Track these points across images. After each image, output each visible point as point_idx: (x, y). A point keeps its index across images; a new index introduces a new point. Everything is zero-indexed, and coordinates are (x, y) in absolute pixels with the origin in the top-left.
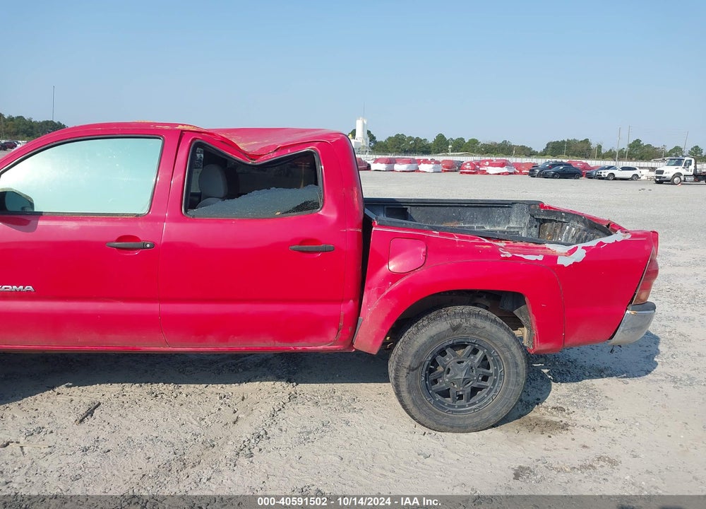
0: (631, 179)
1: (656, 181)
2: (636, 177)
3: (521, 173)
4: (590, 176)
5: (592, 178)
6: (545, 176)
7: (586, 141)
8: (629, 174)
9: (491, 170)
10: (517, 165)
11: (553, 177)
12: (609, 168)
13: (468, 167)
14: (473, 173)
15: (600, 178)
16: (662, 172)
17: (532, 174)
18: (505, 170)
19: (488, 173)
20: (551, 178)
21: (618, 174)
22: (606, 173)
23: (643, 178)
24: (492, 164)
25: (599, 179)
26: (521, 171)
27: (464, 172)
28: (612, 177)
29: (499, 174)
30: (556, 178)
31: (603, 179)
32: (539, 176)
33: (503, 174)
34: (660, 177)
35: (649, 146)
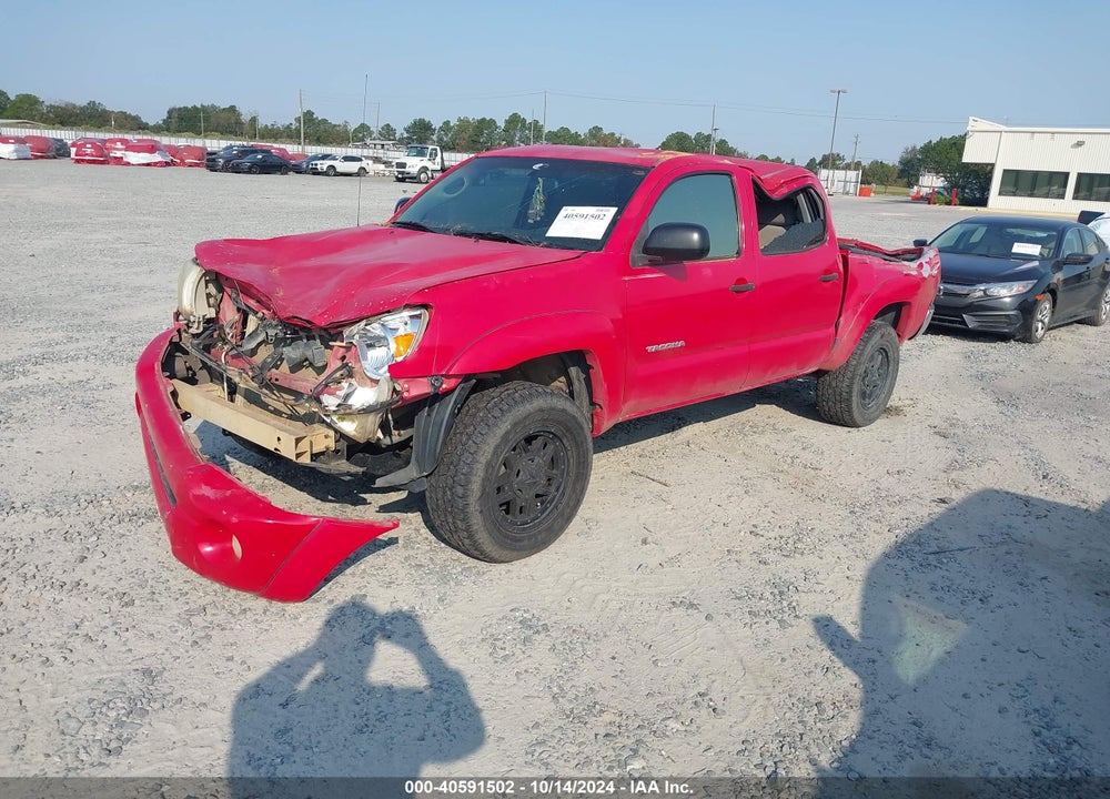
0: (358, 174)
1: (397, 177)
2: (362, 172)
3: (183, 163)
4: (298, 170)
5: (301, 173)
6: (237, 170)
7: (232, 109)
8: (353, 167)
9: (134, 158)
10: (173, 151)
11: (249, 171)
12: (325, 157)
13: (89, 151)
14: (102, 163)
15: (316, 172)
16: (403, 165)
17: (212, 166)
18: (156, 157)
19: (128, 164)
20: (245, 173)
21: (342, 167)
22: (323, 165)
23: (371, 173)
24: (130, 147)
25: (314, 174)
26: (182, 161)
27: (83, 160)
28: (332, 172)
29: (148, 165)
30: (255, 173)
31: (319, 174)
32: (225, 169)
33: (155, 164)
34: (402, 173)
35: (325, 121)
